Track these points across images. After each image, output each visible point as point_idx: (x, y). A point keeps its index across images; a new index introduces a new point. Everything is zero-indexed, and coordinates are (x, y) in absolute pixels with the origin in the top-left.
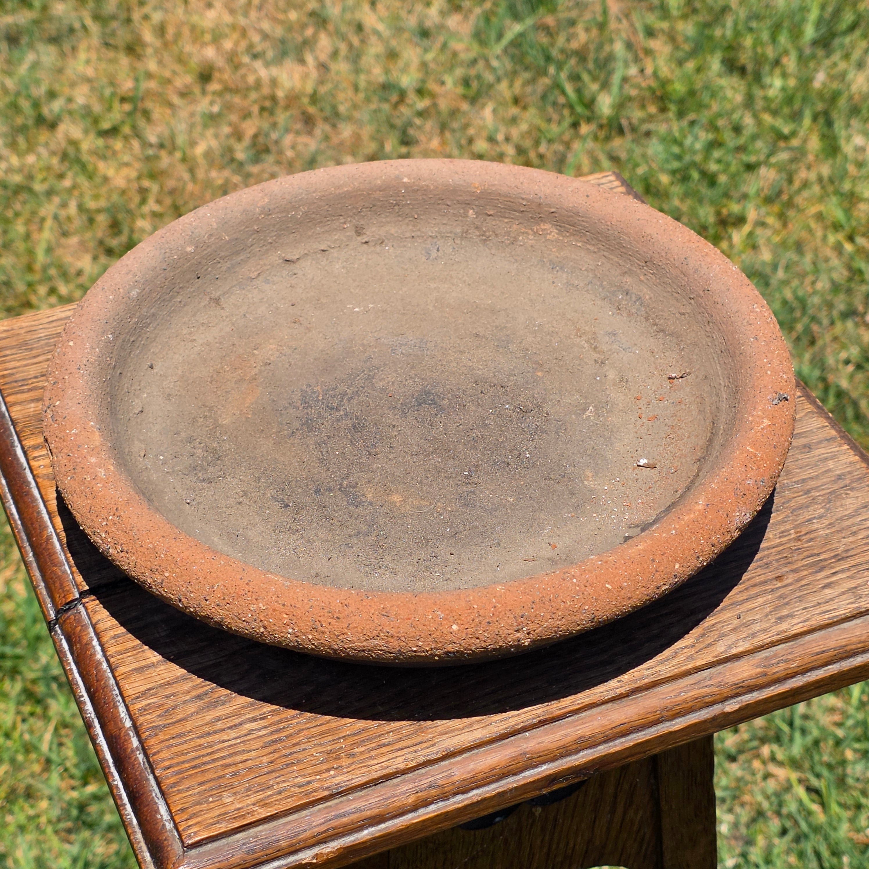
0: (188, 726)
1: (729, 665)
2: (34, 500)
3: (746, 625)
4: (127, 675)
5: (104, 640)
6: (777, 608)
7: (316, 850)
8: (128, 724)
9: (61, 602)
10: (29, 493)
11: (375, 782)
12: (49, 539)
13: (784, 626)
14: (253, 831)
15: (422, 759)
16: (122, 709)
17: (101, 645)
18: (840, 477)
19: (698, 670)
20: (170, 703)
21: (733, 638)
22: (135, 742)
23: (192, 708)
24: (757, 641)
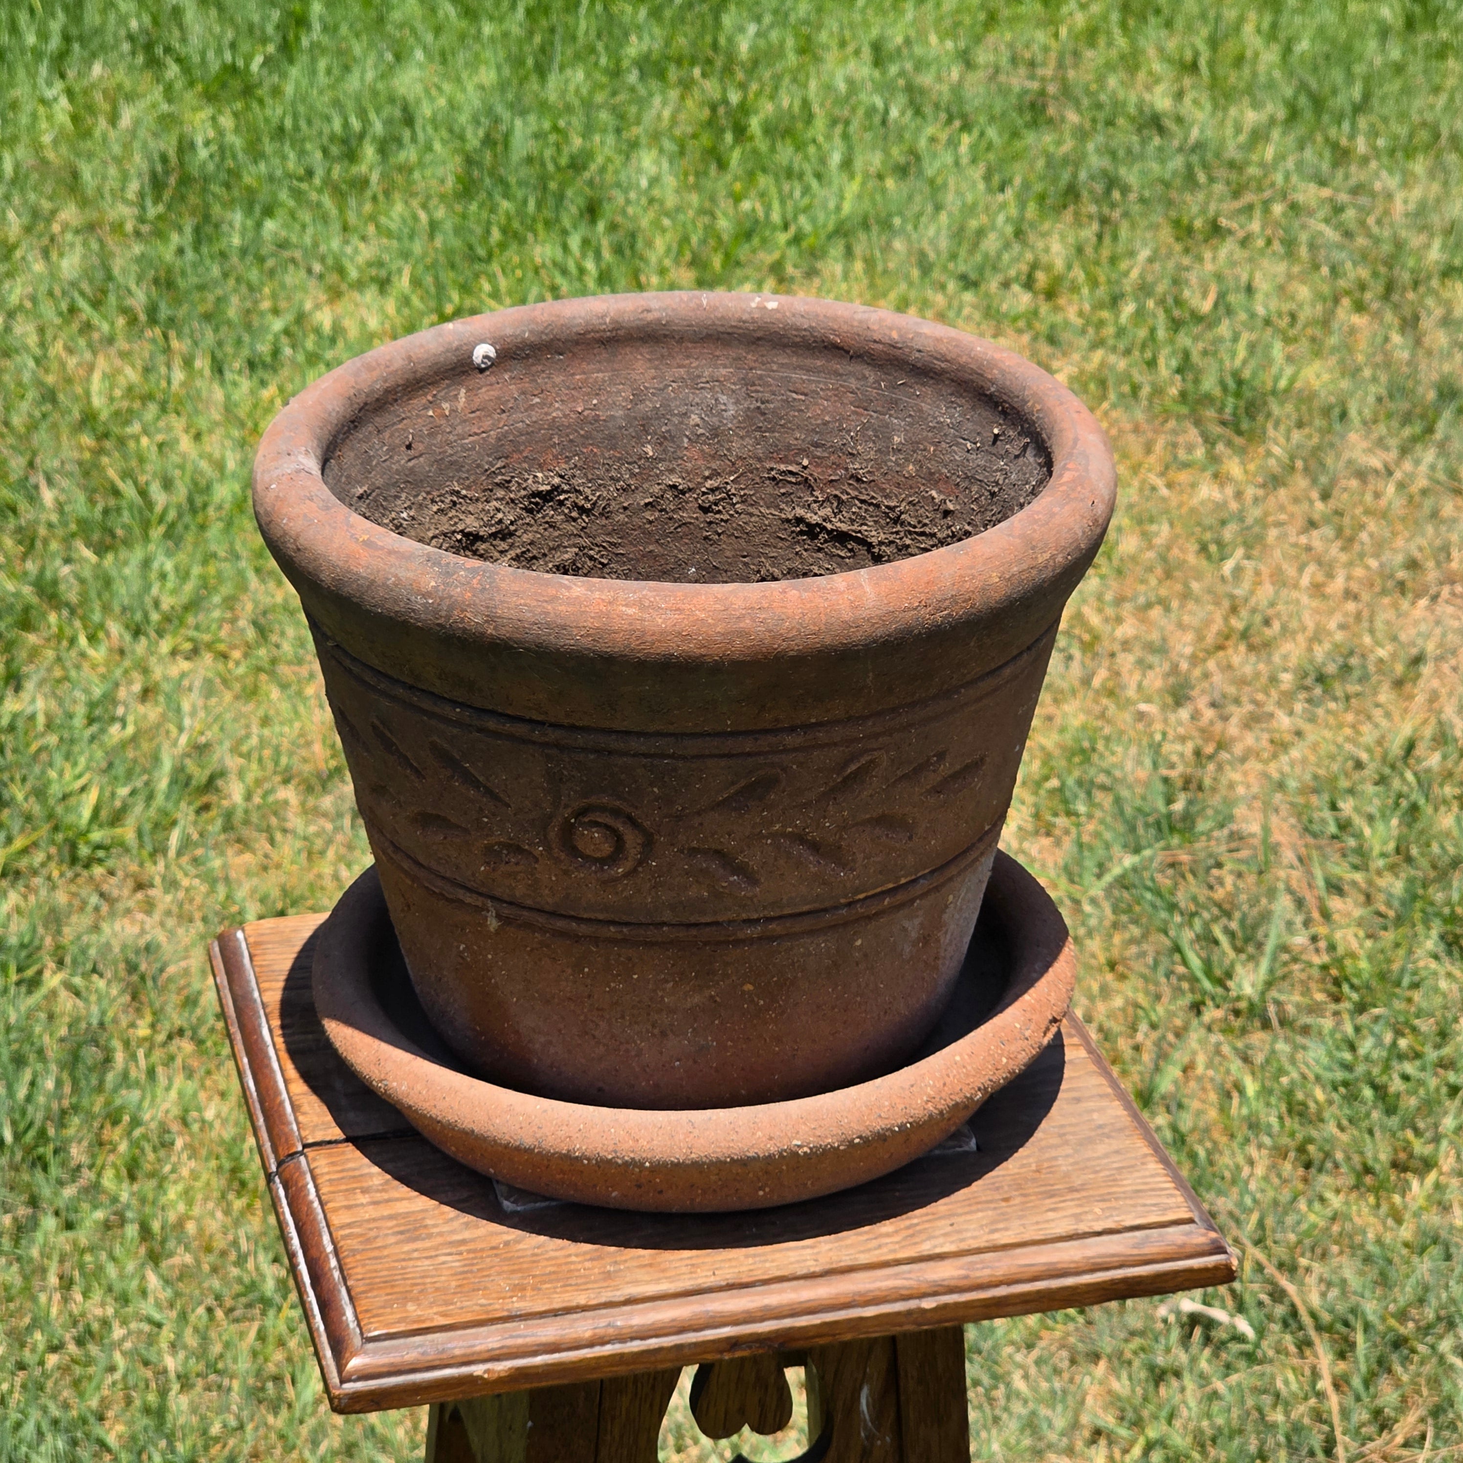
0: (386, 1252)
1: (931, 1264)
2: (272, 1071)
3: (959, 1232)
4: (335, 1210)
5: (320, 1181)
6: (993, 1222)
7: (488, 1366)
8: (329, 1248)
9: (283, 1153)
10: (269, 1066)
11: (555, 1313)
12: (282, 1103)
13: (996, 1236)
14: (430, 1337)
15: (603, 1300)
16: (326, 1239)
17: (316, 1186)
18: (1100, 1127)
19: (898, 1263)
20: (372, 1234)
21: (941, 1240)
22: (333, 1263)
23: (392, 1240)
24: (964, 1246)
